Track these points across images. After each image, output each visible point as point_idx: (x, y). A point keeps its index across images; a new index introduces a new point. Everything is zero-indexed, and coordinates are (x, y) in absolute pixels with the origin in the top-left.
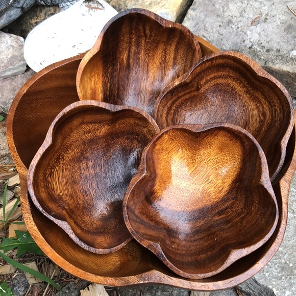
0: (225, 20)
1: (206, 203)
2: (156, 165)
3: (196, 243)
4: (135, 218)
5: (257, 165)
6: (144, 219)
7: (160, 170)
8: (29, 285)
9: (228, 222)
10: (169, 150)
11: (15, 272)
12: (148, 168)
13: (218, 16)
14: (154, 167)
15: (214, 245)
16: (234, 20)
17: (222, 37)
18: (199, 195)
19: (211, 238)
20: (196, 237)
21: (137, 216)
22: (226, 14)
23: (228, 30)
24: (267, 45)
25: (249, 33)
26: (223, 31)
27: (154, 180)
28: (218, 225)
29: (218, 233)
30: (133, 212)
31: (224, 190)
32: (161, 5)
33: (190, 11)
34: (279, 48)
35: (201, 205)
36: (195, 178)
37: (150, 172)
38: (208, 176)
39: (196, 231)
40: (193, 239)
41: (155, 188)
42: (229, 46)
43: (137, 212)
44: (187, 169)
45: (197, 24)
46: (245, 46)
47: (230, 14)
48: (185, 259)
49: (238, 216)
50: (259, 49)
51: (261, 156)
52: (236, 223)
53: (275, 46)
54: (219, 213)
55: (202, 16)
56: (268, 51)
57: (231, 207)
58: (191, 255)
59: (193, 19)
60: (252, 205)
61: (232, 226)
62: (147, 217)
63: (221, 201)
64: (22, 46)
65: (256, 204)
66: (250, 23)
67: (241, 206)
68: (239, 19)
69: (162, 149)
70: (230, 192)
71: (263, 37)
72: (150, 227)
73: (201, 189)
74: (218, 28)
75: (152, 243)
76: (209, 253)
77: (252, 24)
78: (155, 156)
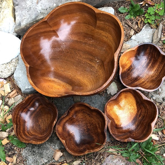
0: (29, 9)
1: (134, 116)
2: (111, 116)
3: (140, 130)
4: (117, 136)
5: (139, 95)
6: (120, 134)
7: (113, 117)
9: (144, 117)
10: (111, 109)
12: (110, 119)
13: (25, 8)
14: (111, 117)
15: (145, 126)
16: (31, 7)
17: (30, 15)
18: (130, 115)
19: (143, 125)
20: (139, 128)
21: (117, 135)
22: (28, 6)
23: (31, 11)
24: (45, 8)
25: (37, 8)
26: (30, 13)
27: (114, 121)
28: (142, 120)
29: (144, 122)
30: (116, 135)
31: (136, 109)
32: (6, 17)
33: (16, 13)
34: (49, 6)
35: (133, 118)
36: (125, 111)
37: (111, 120)
38: (128, 108)
39: (137, 126)
40: (138, 129)
41: (116, 123)
42: (34, 17)
43: (116, 134)
44: (120, 110)
45: (20, 16)
46: (39, 13)
47: (29, 5)
48: (141, 136)
49: (146, 113)
50: (43, 11)
51: (138, 92)
52: (147, 115)
53: (48, 7)
54: (140, 116)
55: (21, 12)
56: (46, 10)
57: (141, 112)
58: (141, 134)
59: (18, 15)
60: (146, 107)
61: (146, 117)
62: (120, 133)
63: (137, 112)
65: (147, 106)
66: (36, 4)
67: (144, 109)
68: (32, 5)
69: (109, 110)
70: (138, 108)
71: (43, 6)
72: (124, 135)
73: (129, 113)
74: (28, 13)
75: (127, 139)
76: (146, 130)
77: (37, 4)
78: (109, 114)
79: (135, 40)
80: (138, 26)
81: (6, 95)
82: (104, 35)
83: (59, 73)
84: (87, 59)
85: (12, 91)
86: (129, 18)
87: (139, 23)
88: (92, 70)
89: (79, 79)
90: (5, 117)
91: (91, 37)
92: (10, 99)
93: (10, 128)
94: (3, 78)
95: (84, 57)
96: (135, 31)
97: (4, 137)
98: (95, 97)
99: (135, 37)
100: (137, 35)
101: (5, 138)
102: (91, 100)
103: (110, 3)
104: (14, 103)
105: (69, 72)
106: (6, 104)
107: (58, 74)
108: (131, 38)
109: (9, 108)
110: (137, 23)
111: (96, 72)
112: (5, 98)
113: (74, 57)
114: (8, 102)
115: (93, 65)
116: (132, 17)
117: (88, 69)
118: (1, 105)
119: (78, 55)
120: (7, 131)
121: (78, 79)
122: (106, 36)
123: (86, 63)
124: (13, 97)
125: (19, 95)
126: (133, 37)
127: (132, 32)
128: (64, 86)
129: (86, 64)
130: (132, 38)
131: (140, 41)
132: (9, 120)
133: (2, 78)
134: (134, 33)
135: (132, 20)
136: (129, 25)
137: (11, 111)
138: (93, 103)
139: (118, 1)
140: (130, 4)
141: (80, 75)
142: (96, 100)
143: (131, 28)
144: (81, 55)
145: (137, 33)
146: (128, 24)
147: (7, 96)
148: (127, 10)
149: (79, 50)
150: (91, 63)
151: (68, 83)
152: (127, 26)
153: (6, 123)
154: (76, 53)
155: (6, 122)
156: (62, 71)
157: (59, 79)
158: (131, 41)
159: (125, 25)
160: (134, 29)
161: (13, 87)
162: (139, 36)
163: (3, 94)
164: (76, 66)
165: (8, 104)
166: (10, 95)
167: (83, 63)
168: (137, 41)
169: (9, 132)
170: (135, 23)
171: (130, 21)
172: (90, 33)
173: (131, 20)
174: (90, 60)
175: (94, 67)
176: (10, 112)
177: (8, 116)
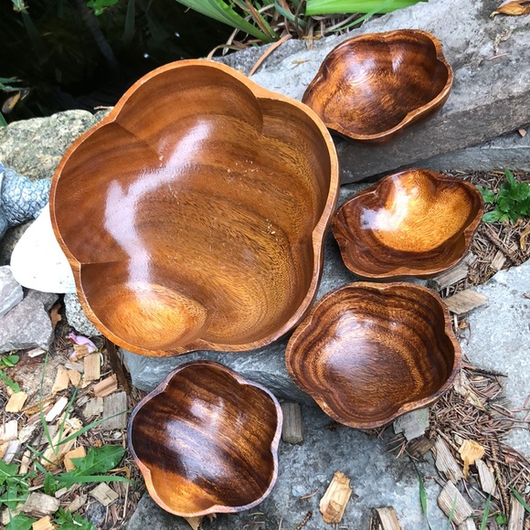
8: (105, 507)
11: (86, 502)
64: (10, 273)
79: (505, 286)
80: (519, 244)
81: (84, 386)
82: (288, 153)
83: (168, 266)
84: (244, 223)
85: (103, 378)
86: (493, 221)
87: (523, 237)
88: (258, 257)
89: (225, 286)
90: (63, 452)
91: (251, 155)
92: (92, 400)
93: (68, 488)
94: (87, 337)
95: (236, 218)
96: (508, 258)
97: (44, 511)
98: (351, 436)
99: (506, 277)
100: (512, 270)
101: (44, 515)
102: (337, 445)
103: (441, 172)
104: (102, 413)
105: (196, 265)
106: (77, 413)
107: (164, 271)
108: (492, 276)
109: (84, 425)
110: (517, 238)
111: (271, 263)
112: (77, 395)
113: (205, 219)
114: (83, 407)
115: (261, 241)
116: (505, 219)
117: (248, 255)
118: (62, 413)
119: (216, 212)
120: (58, 494)
121: (220, 285)
122: (294, 156)
123: (242, 236)
124: (104, 395)
125: (121, 391)
126: (500, 276)
127: (499, 261)
128: (183, 307)
129: (241, 239)
130: (495, 277)
131: (519, 290)
132: (72, 460)
133: (87, 334)
134: (505, 263)
135: (504, 227)
136: (492, 238)
137: (84, 437)
138: (342, 454)
139: (466, 171)
140: (501, 182)
141: (226, 273)
142: (352, 447)
143: (498, 249)
144: (227, 211)
145: (514, 264)
146: (490, 236)
147: (86, 388)
148: (493, 196)
149: (219, 198)
150: (254, 238)
151: (195, 299)
152: (484, 241)
153: (60, 471)
154: (213, 204)
155: (63, 466)
156: (176, 260)
157: (169, 287)
158: (491, 285)
159: (480, 239)
160: (504, 254)
161: (109, 366)
162: (519, 276)
163: (75, 383)
164: (215, 246)
165: (84, 412)
166: (97, 387)
167: (234, 235)
168: (510, 290)
169: (62, 500)
170: (510, 235)
171: (497, 230)
172: (245, 145)
173: (498, 226)
174: (252, 229)
175: (264, 249)
176: (81, 437)
177: (72, 448)
